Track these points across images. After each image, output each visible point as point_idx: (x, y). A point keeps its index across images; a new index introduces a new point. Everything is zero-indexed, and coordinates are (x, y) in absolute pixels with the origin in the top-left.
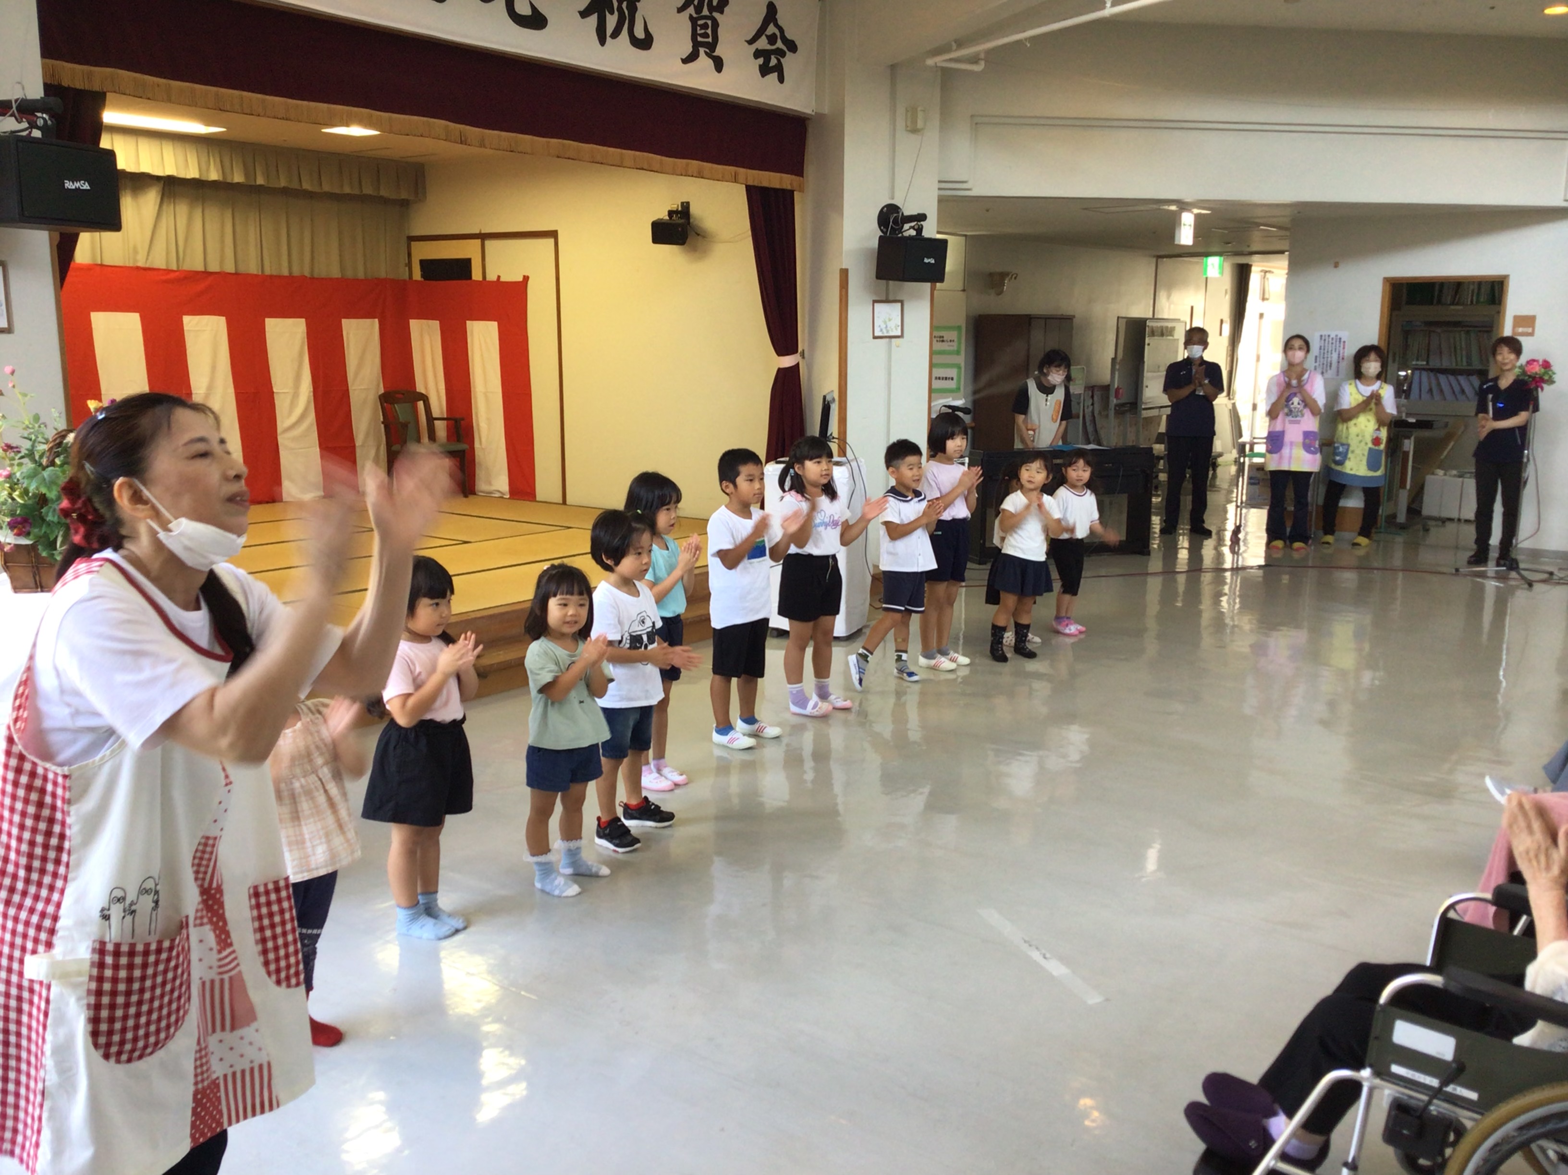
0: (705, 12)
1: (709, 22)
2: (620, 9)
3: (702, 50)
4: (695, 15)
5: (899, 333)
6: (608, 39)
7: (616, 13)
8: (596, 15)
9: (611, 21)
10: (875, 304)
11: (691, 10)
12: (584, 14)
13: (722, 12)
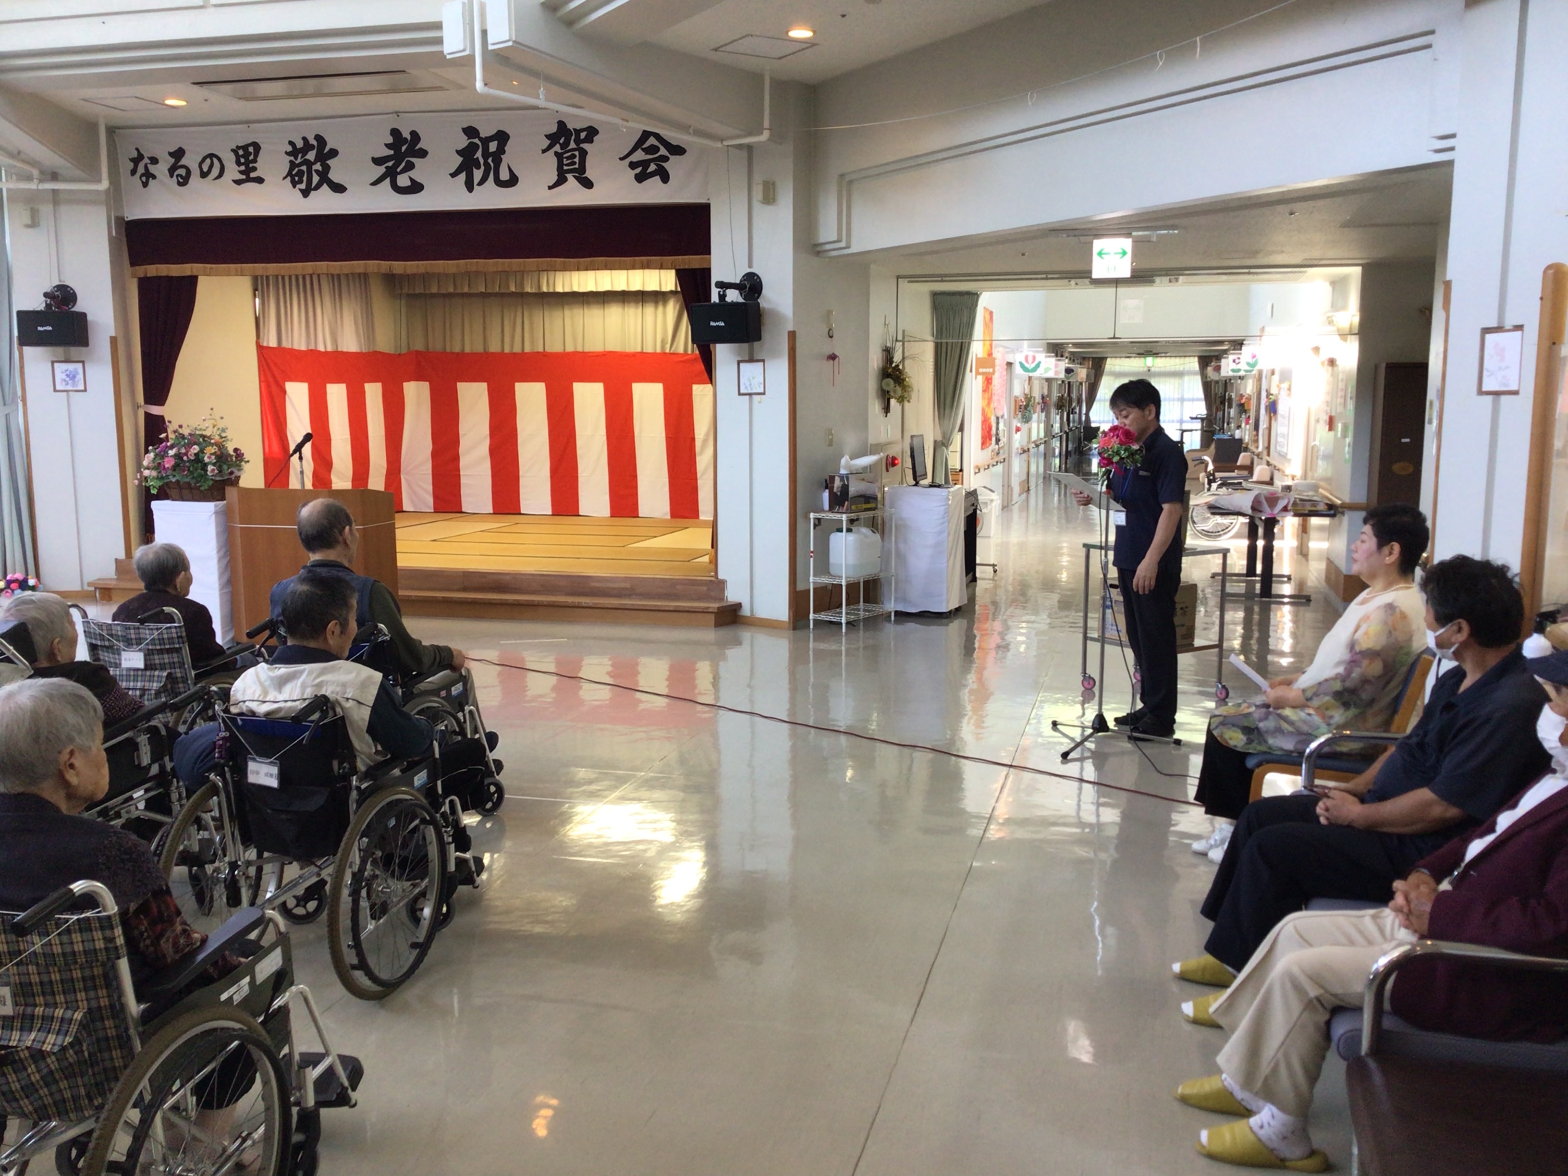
0: (572, 145)
1: (577, 153)
2: (486, 164)
3: (570, 176)
4: (560, 151)
5: (762, 391)
6: (476, 187)
7: (483, 168)
8: (464, 173)
9: (478, 174)
10: (741, 364)
11: (557, 148)
12: (454, 175)
13: (591, 141)
